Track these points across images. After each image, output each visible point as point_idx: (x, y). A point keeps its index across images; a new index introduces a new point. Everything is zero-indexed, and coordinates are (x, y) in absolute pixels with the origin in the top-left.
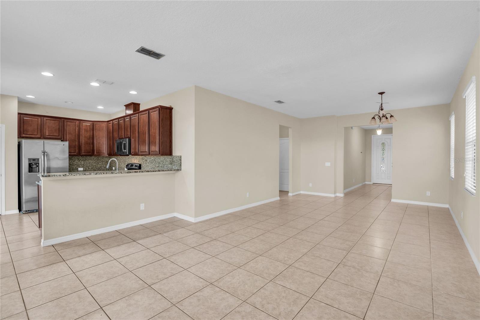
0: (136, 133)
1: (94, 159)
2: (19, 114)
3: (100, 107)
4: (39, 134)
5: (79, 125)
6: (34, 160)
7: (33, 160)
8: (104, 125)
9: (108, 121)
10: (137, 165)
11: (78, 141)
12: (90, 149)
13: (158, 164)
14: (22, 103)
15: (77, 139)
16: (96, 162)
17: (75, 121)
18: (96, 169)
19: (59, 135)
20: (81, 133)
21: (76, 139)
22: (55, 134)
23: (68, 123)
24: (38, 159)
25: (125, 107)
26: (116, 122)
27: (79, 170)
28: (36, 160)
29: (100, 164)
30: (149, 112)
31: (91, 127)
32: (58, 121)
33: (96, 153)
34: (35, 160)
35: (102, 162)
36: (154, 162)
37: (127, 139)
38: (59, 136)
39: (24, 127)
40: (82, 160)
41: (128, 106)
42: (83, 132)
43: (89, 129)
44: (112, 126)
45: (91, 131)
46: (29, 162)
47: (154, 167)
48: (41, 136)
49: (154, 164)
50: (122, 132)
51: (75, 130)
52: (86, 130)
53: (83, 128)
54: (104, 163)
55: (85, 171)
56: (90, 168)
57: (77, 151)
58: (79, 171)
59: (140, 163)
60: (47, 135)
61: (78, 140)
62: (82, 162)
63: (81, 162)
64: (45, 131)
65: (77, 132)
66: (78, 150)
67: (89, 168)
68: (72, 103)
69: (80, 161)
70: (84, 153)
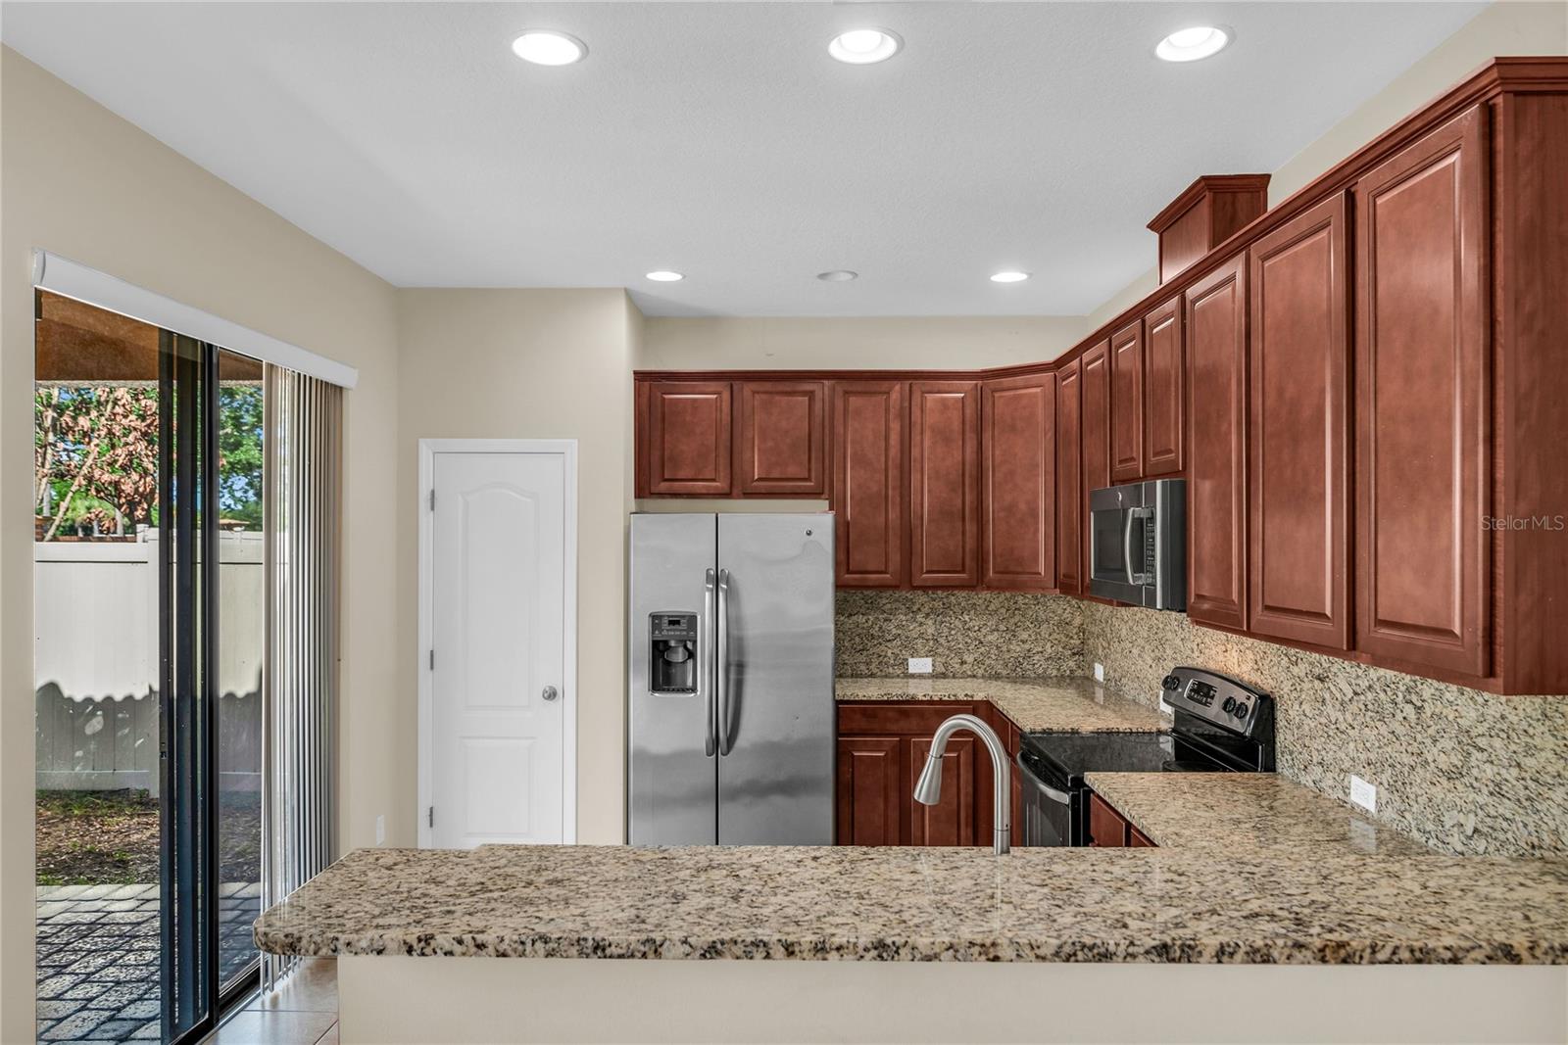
0: (1224, 428)
1: (992, 607)
2: (640, 377)
3: (1009, 277)
4: (724, 472)
5: (907, 404)
6: (674, 622)
7: (671, 623)
8: (1037, 391)
9: (1060, 363)
10: (1240, 696)
11: (901, 504)
12: (964, 548)
13: (1446, 743)
14: (649, 319)
15: (894, 489)
16: (1002, 627)
17: (885, 385)
18: (999, 668)
19: (810, 470)
20: (918, 456)
21: (890, 492)
22: (792, 470)
23: (852, 399)
24: (692, 619)
25: (1156, 236)
26: (1094, 360)
27: (911, 670)
28: (684, 625)
29: (1025, 636)
30: (1351, 198)
31: (968, 411)
32: (804, 393)
33: (995, 572)
34: (678, 622)
35: (1037, 622)
36: (1409, 710)
37: (1159, 483)
38: (808, 479)
39: (663, 442)
40: (926, 610)
42: (927, 444)
43: (956, 425)
44: (1075, 391)
45: (968, 435)
46: (653, 633)
47: (1407, 759)
48: (731, 485)
49: (1400, 730)
50: (1129, 429)
51: (887, 439)
52: (943, 436)
53: (929, 420)
54: (1044, 630)
55: (944, 676)
56: (969, 659)
57: (895, 558)
58: (913, 676)
59: (1267, 684)
60: (760, 479)
61: (901, 498)
62: (930, 622)
63: (921, 624)
64: (747, 455)
65: (894, 451)
66: (898, 558)
67: (963, 663)
68: (855, 275)
69: (920, 617)
70: (928, 572)
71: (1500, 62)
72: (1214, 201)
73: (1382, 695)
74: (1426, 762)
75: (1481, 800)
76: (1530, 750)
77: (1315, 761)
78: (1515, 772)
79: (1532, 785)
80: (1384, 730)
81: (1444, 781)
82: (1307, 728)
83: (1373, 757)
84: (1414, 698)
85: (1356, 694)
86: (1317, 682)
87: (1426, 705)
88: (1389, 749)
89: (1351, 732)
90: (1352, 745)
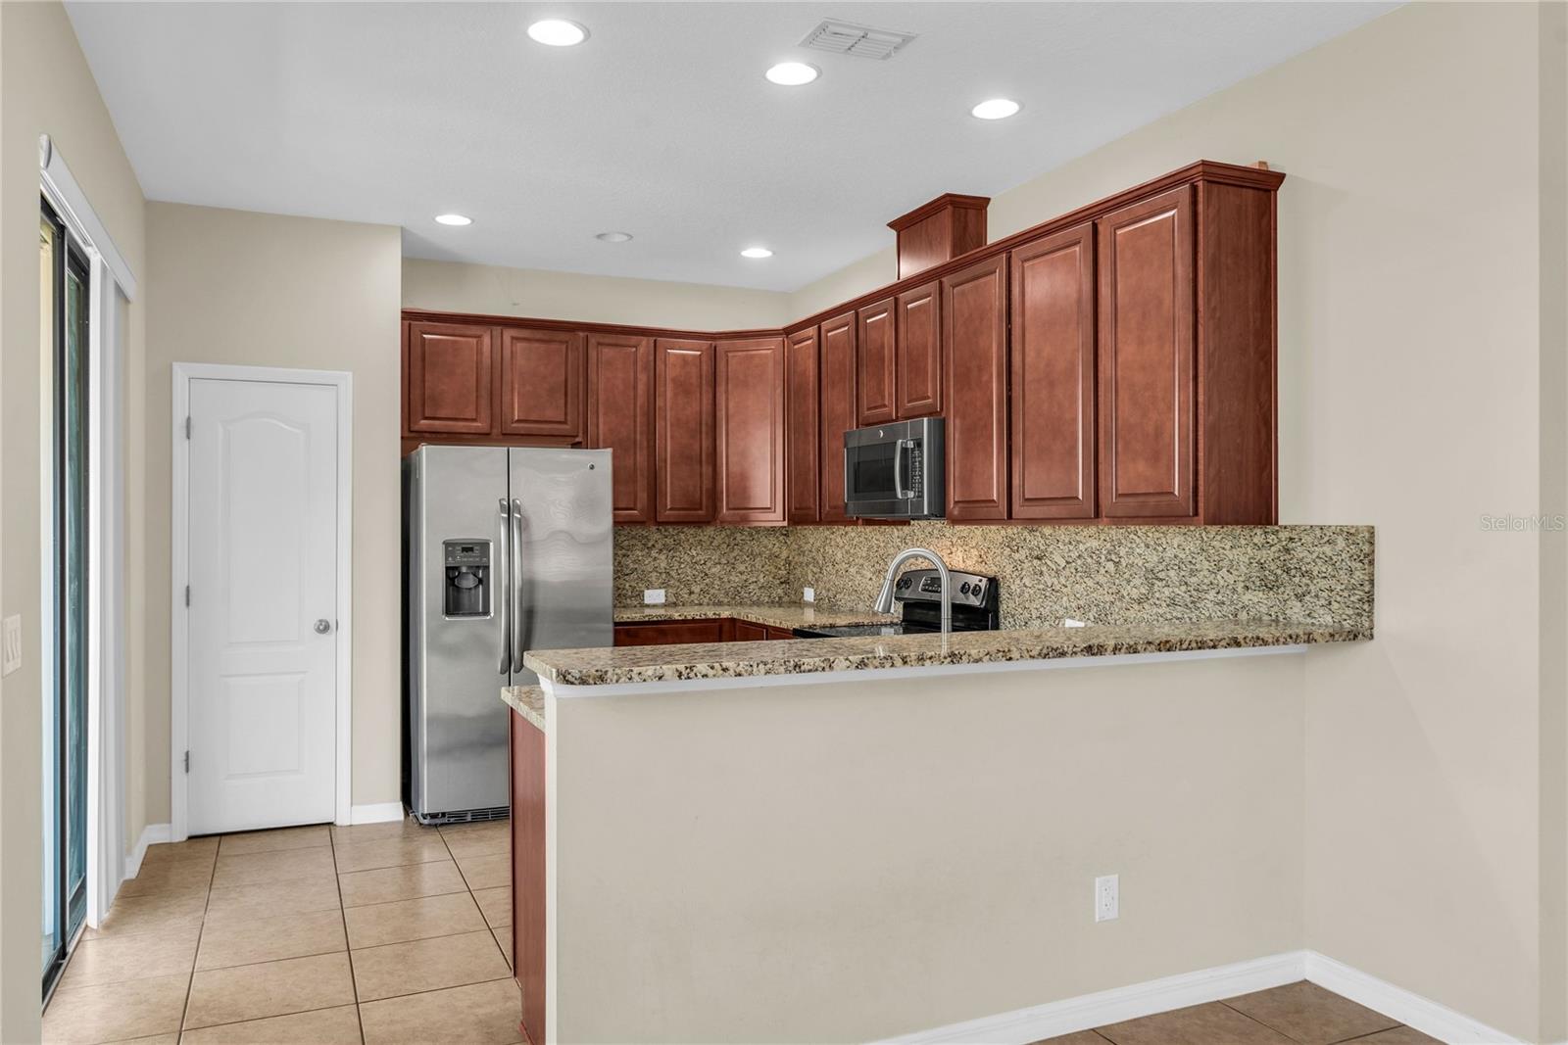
0: (985, 378)
1: (715, 543)
2: (408, 316)
3: (756, 253)
4: (485, 413)
5: (652, 358)
6: (467, 549)
7: (465, 550)
8: (769, 349)
9: (788, 331)
10: (973, 580)
11: (648, 447)
12: (701, 487)
13: (1137, 581)
14: (420, 262)
15: (641, 434)
16: (724, 561)
17: (634, 339)
18: (721, 597)
19: (566, 414)
20: (662, 404)
21: (638, 437)
22: (550, 414)
23: (606, 350)
24: (485, 545)
25: (894, 233)
26: (838, 332)
27: (646, 602)
28: (477, 552)
29: (742, 568)
30: (1095, 227)
31: (704, 367)
32: (561, 342)
33: (728, 509)
34: (471, 549)
35: (753, 556)
36: (1110, 566)
37: (925, 419)
38: (565, 422)
39: (424, 381)
40: (659, 546)
41: (910, 228)
42: (669, 394)
43: (694, 380)
44: (813, 352)
45: (704, 387)
46: (446, 559)
47: (1110, 598)
48: (491, 427)
49: (1102, 579)
50: (881, 381)
51: (635, 388)
52: (683, 388)
53: (671, 373)
54: (758, 562)
55: (675, 604)
56: (696, 589)
57: (643, 497)
58: (648, 606)
59: (991, 570)
60: (518, 421)
61: (648, 442)
62: (663, 557)
63: (655, 559)
64: (506, 399)
65: (641, 400)
66: (645, 495)
67: (691, 593)
68: (631, 237)
69: (654, 553)
70: (671, 509)
71: (1204, 163)
72: (954, 212)
73: (1089, 560)
74: (1123, 596)
75: (1161, 611)
76: (1193, 573)
77: (1034, 617)
78: (1183, 588)
79: (1194, 593)
80: (1090, 583)
81: (1136, 606)
82: (1027, 595)
83: (1081, 603)
84: (1113, 557)
85: (1068, 563)
86: (1035, 561)
87: (1122, 560)
88: (1094, 595)
89: (1064, 590)
90: (1065, 598)
